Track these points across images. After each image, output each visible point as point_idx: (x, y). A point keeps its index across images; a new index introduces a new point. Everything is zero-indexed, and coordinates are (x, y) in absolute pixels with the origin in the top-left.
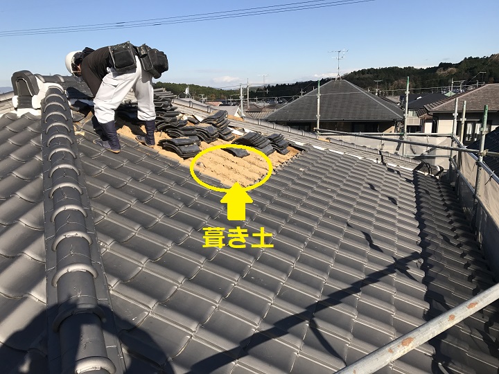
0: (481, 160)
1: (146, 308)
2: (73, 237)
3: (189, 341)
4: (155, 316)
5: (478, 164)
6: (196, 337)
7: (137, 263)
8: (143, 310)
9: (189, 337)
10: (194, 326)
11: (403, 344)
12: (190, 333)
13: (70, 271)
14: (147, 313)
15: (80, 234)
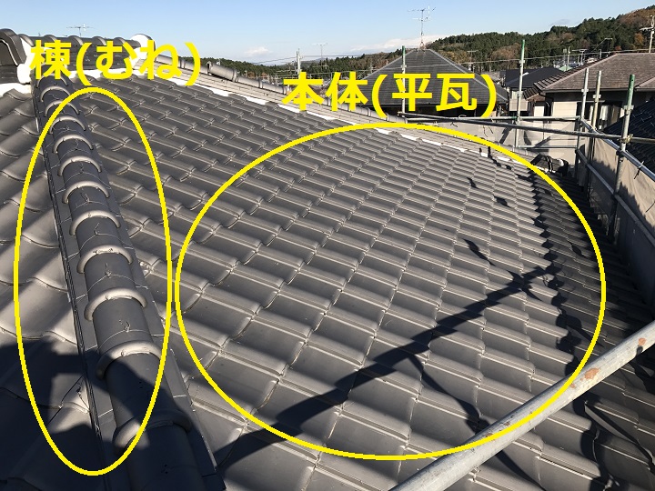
0: (624, 149)
1: (214, 347)
2: (106, 254)
3: (275, 387)
4: (226, 357)
5: (619, 154)
6: (284, 381)
7: (192, 288)
8: (210, 350)
9: (275, 382)
10: (281, 368)
11: (587, 377)
12: (276, 376)
13: (109, 298)
14: (215, 353)
15: (116, 250)
